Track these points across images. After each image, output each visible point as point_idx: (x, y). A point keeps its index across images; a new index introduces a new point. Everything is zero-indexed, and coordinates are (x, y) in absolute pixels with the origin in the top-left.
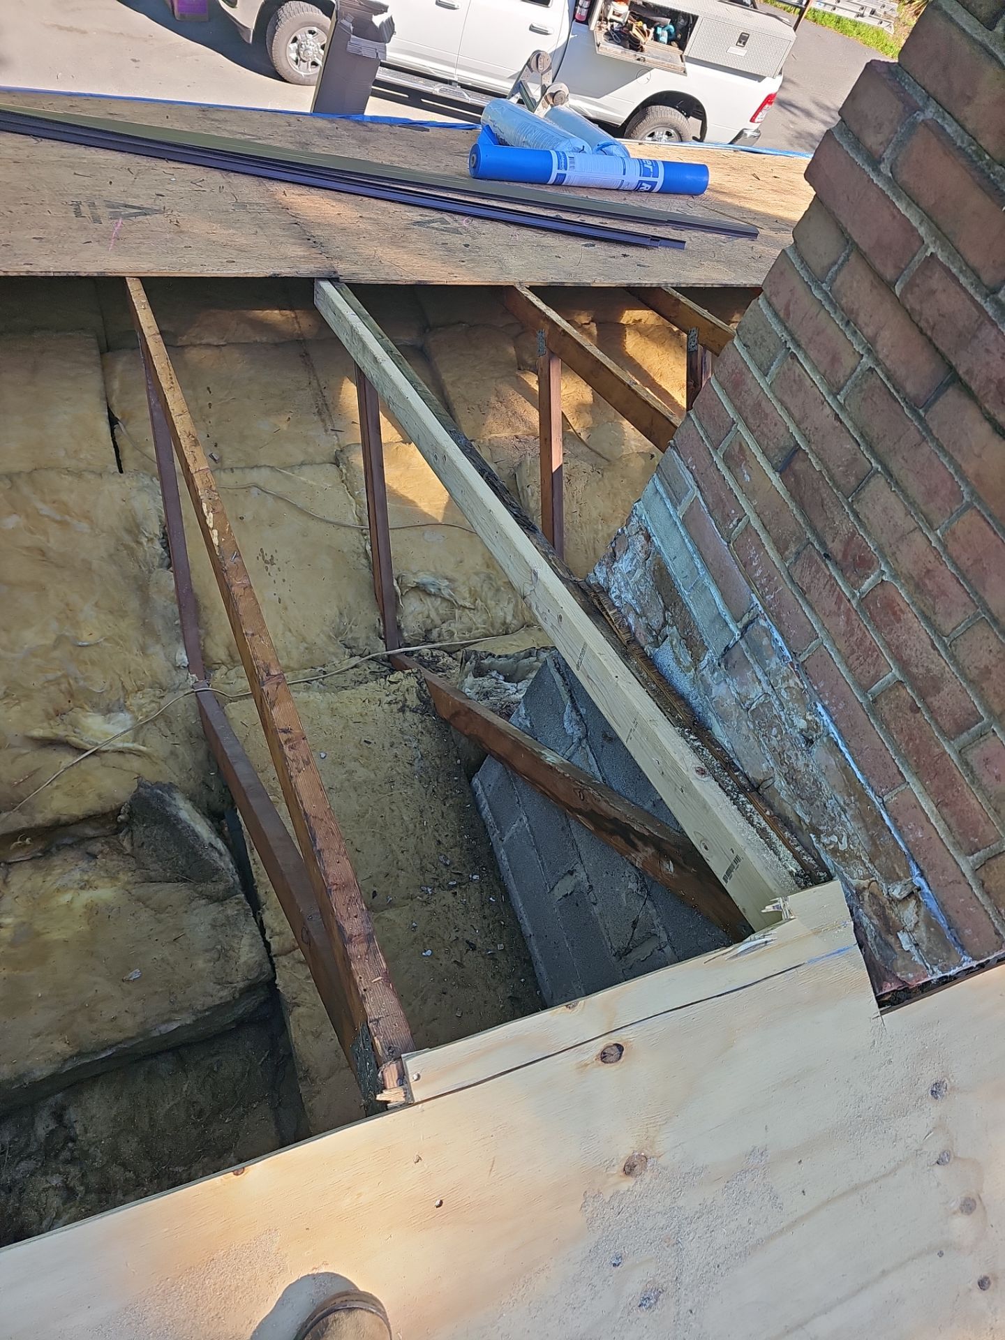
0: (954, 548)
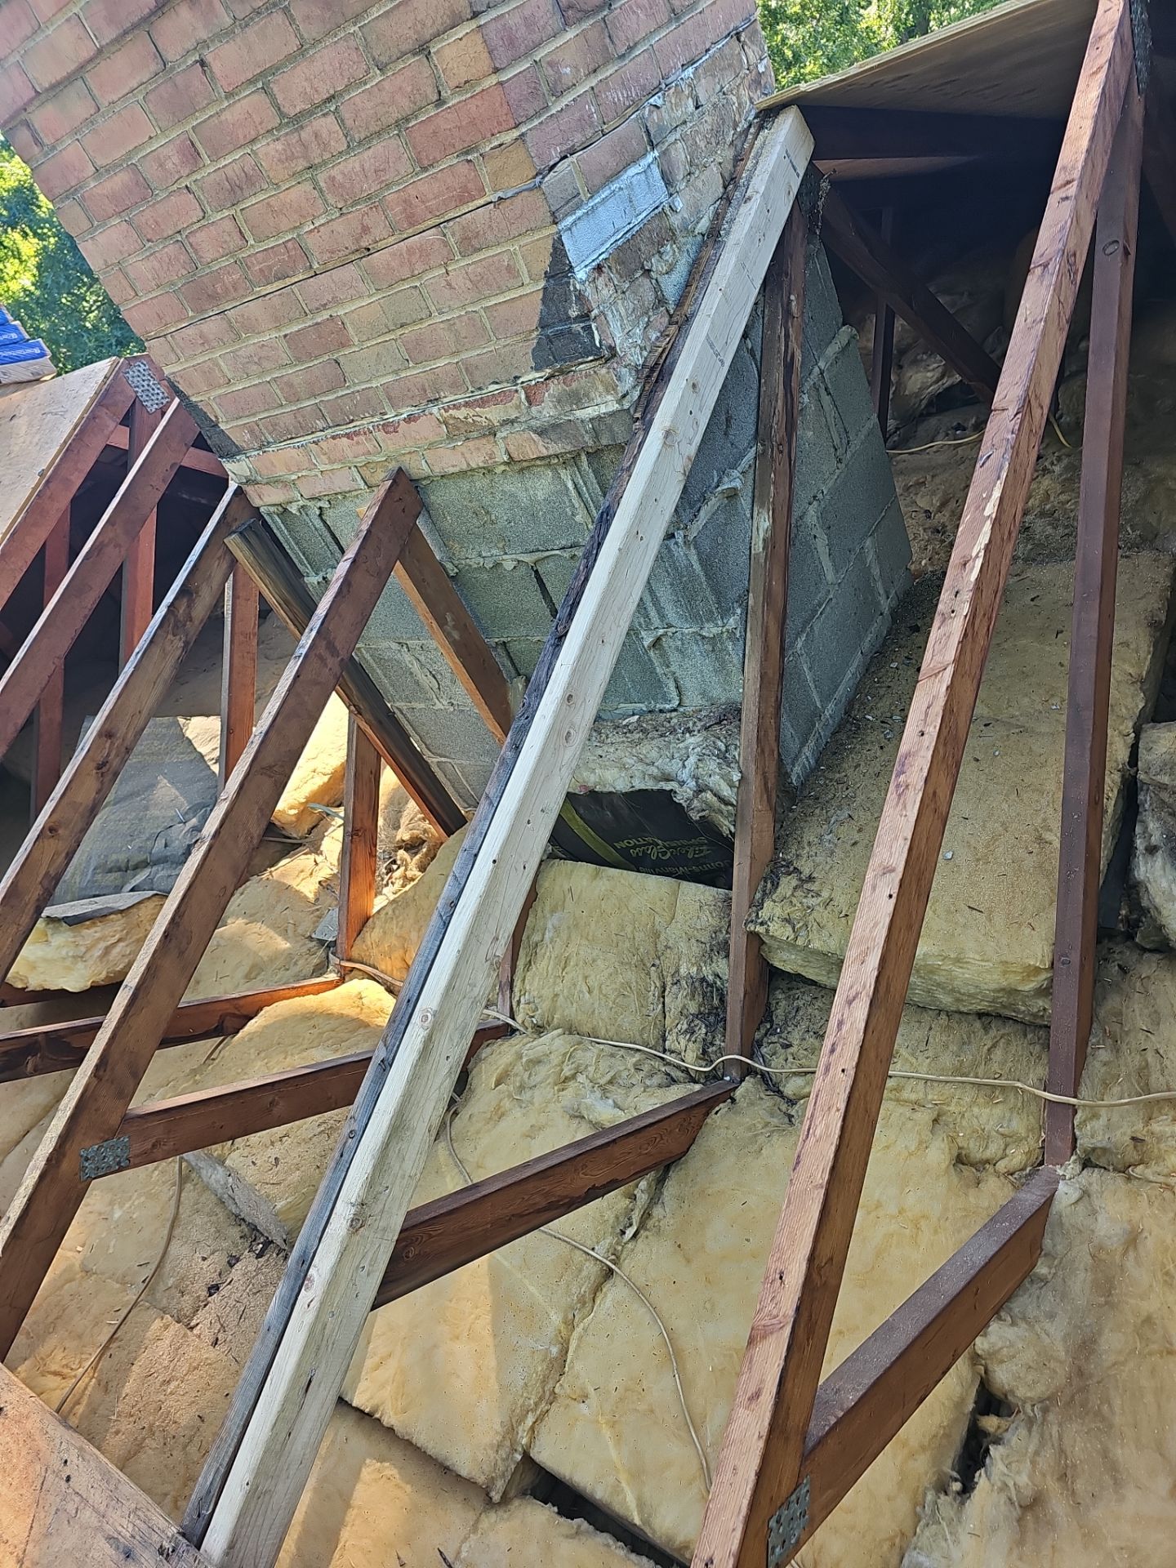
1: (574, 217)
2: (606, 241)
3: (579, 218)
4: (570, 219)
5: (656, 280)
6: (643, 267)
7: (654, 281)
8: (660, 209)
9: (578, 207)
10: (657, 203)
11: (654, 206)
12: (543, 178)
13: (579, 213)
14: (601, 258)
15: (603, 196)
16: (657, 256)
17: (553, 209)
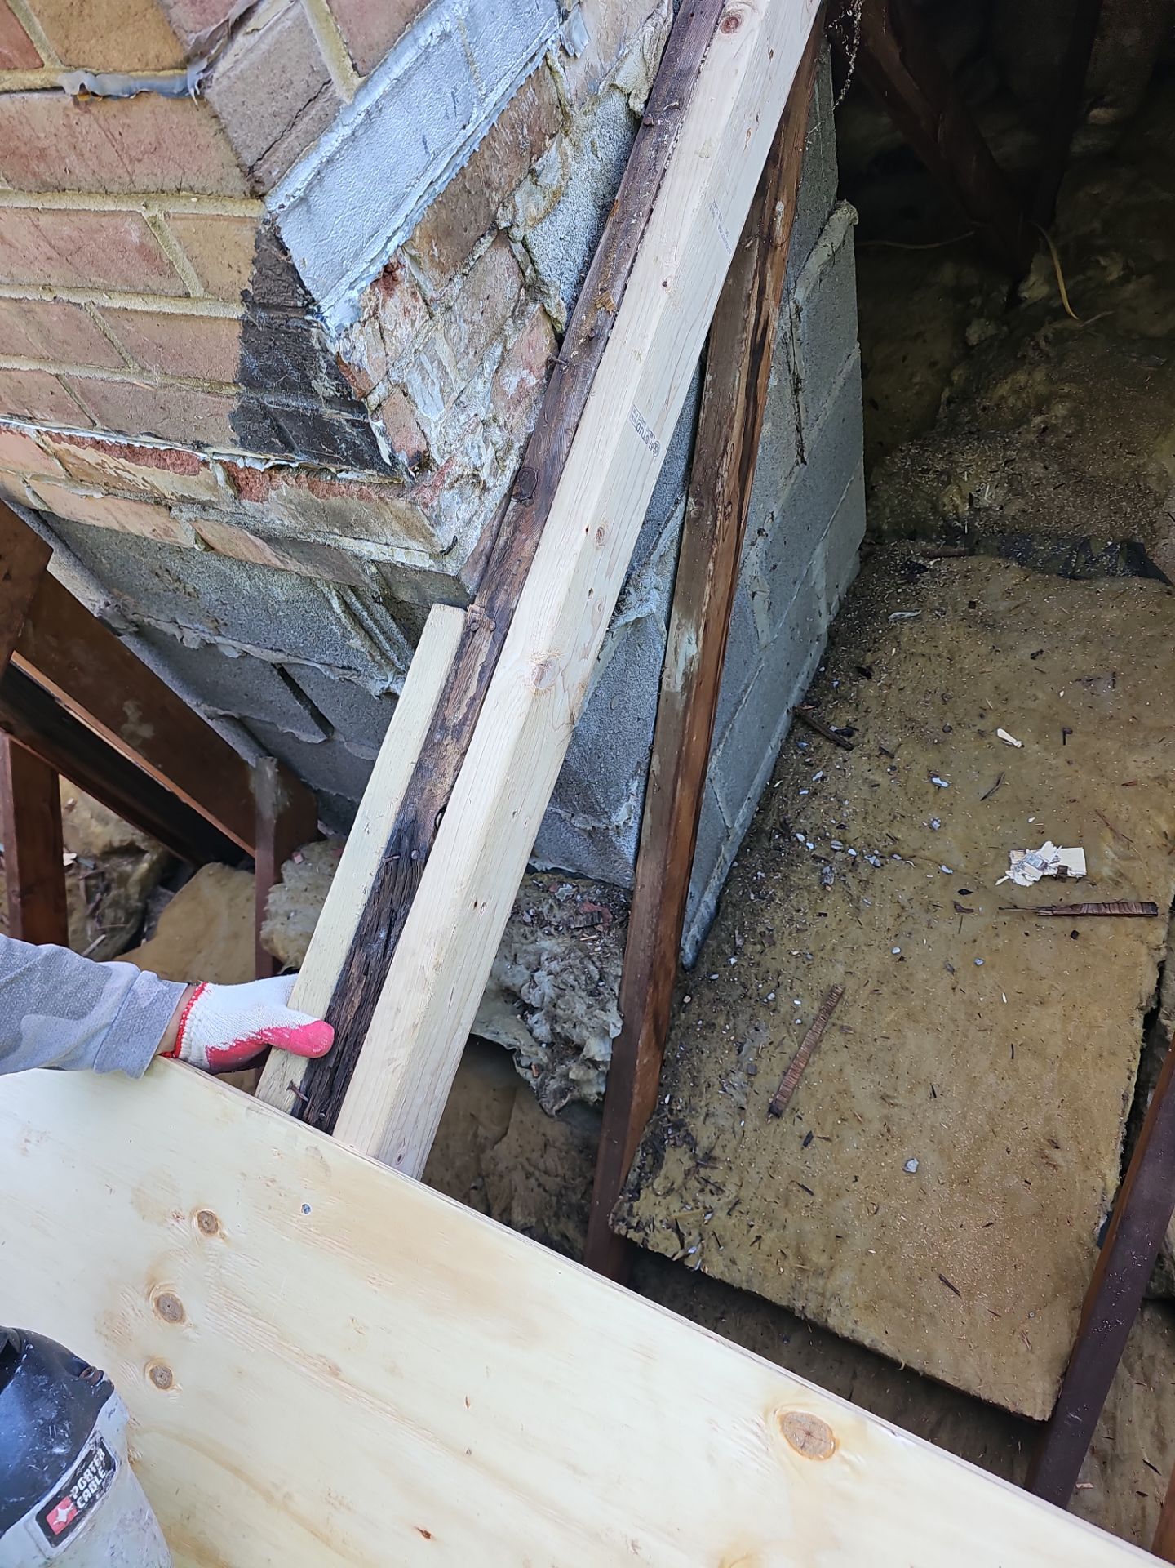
1: (315, 161)
2: (405, 196)
3: (330, 160)
4: (303, 174)
5: (524, 243)
6: (493, 227)
7: (518, 247)
8: (539, 61)
9: (325, 124)
10: (533, 48)
11: (526, 56)
12: (211, 66)
13: (330, 143)
14: (391, 247)
15: (397, 71)
16: (527, 185)
17: (248, 158)
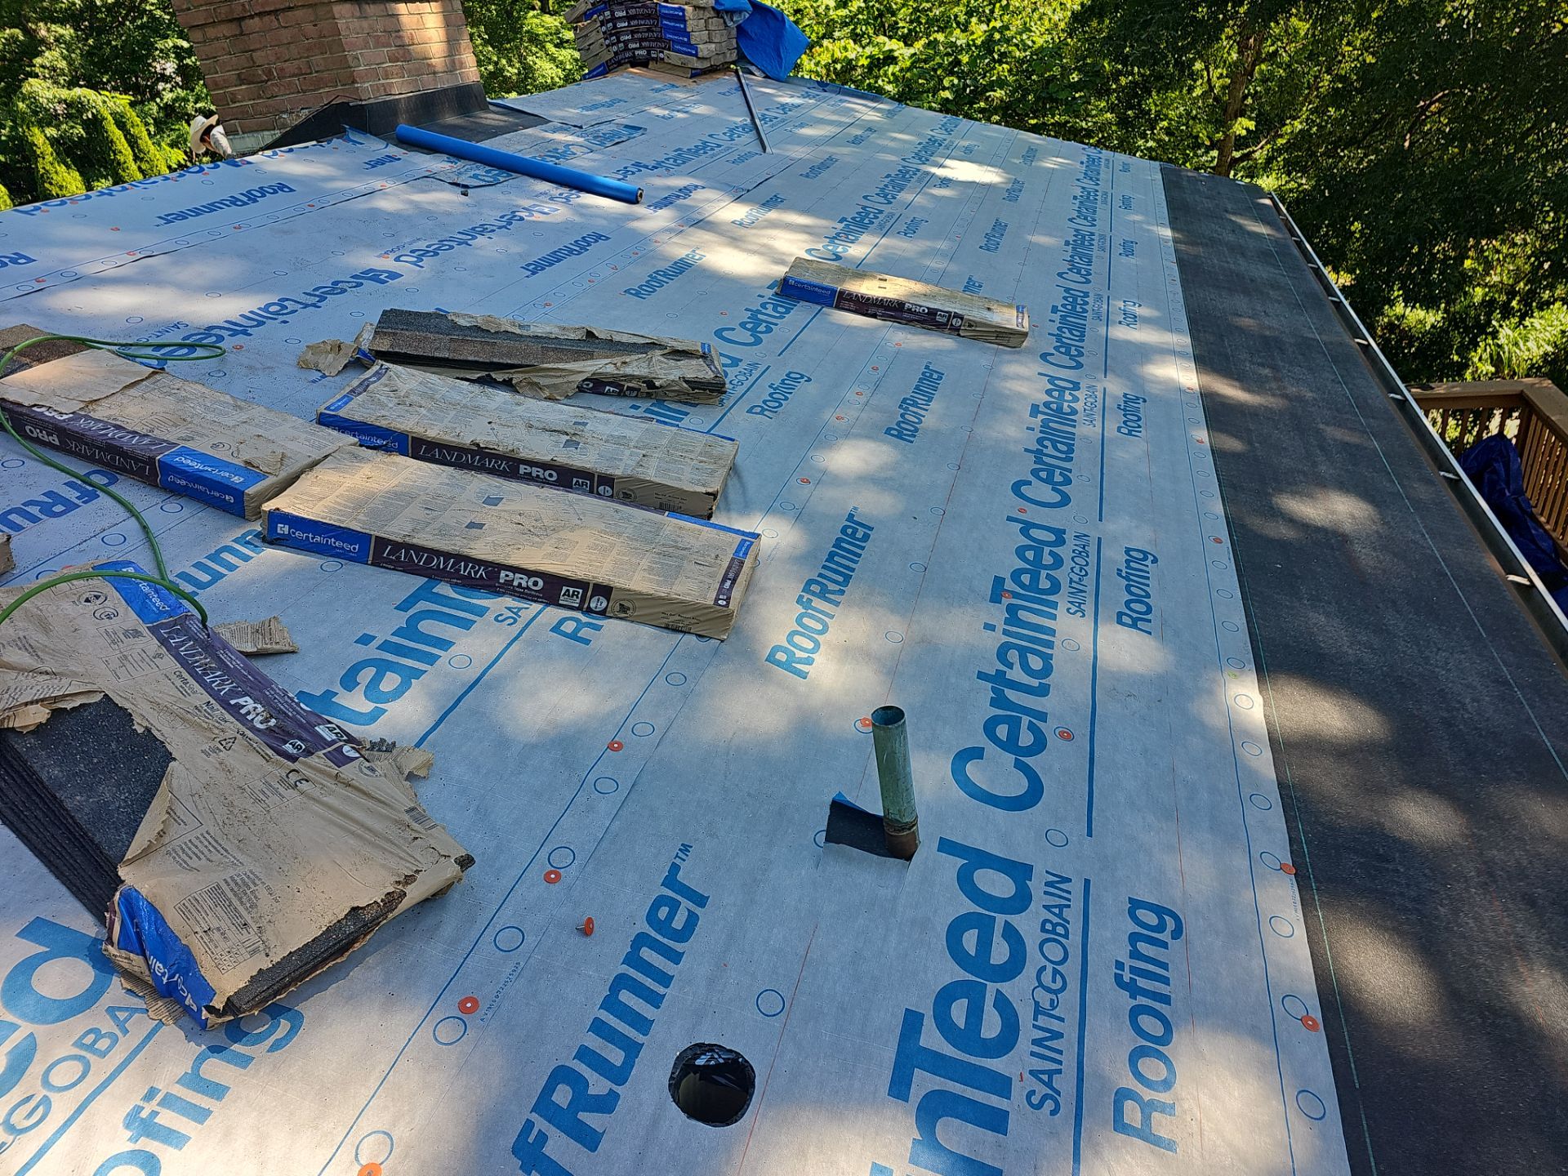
0: (273, 44)
